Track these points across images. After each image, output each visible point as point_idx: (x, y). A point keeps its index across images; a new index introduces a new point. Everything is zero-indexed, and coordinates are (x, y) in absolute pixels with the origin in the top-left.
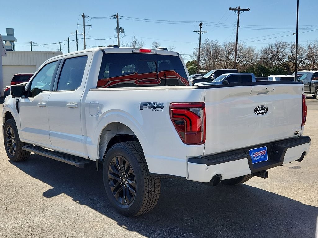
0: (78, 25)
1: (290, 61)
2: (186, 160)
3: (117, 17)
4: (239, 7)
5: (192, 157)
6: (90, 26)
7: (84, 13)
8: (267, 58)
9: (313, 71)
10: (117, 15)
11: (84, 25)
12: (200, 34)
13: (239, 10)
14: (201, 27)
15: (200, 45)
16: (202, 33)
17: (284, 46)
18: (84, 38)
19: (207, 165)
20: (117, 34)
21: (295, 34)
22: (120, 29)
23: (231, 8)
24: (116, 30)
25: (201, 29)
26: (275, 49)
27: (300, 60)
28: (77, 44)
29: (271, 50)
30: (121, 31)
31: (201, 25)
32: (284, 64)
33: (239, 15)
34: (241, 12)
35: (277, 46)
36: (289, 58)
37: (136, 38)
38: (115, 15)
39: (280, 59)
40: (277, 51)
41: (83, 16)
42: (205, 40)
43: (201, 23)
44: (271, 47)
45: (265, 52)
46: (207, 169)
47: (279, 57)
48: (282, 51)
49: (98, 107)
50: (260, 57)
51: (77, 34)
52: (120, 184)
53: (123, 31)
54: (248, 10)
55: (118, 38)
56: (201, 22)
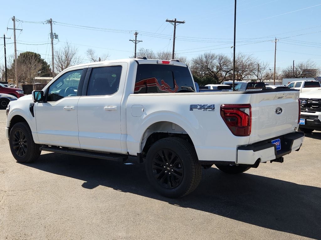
0: (8, 29)
1: (218, 72)
2: (236, 148)
3: (50, 22)
4: (175, 20)
5: (241, 146)
6: (21, 30)
7: (14, 17)
8: (197, 68)
9: (237, 81)
10: (50, 20)
11: (15, 29)
12: (136, 43)
13: (175, 22)
14: (136, 37)
15: (135, 53)
16: (137, 42)
17: (212, 57)
18: (15, 43)
19: (254, 151)
20: (50, 40)
21: (233, 48)
22: (54, 35)
23: (168, 20)
24: (50, 36)
25: (136, 38)
26: (204, 59)
27: (227, 70)
28: (5, 48)
29: (201, 61)
30: (54, 36)
31: (136, 34)
32: (213, 74)
33: (175, 27)
34: (177, 24)
35: (206, 57)
36: (217, 69)
37: (69, 44)
38: (48, 20)
39: (209, 69)
40: (207, 62)
41: (14, 20)
42: (140, 49)
43: (136, 33)
44: (201, 58)
45: (196, 62)
46: (254, 154)
47: (209, 67)
48: (211, 62)
49: (143, 109)
50: (192, 67)
51: (4, 38)
52: (164, 173)
53: (56, 37)
54: (183, 23)
55: (52, 44)
56: (136, 31)
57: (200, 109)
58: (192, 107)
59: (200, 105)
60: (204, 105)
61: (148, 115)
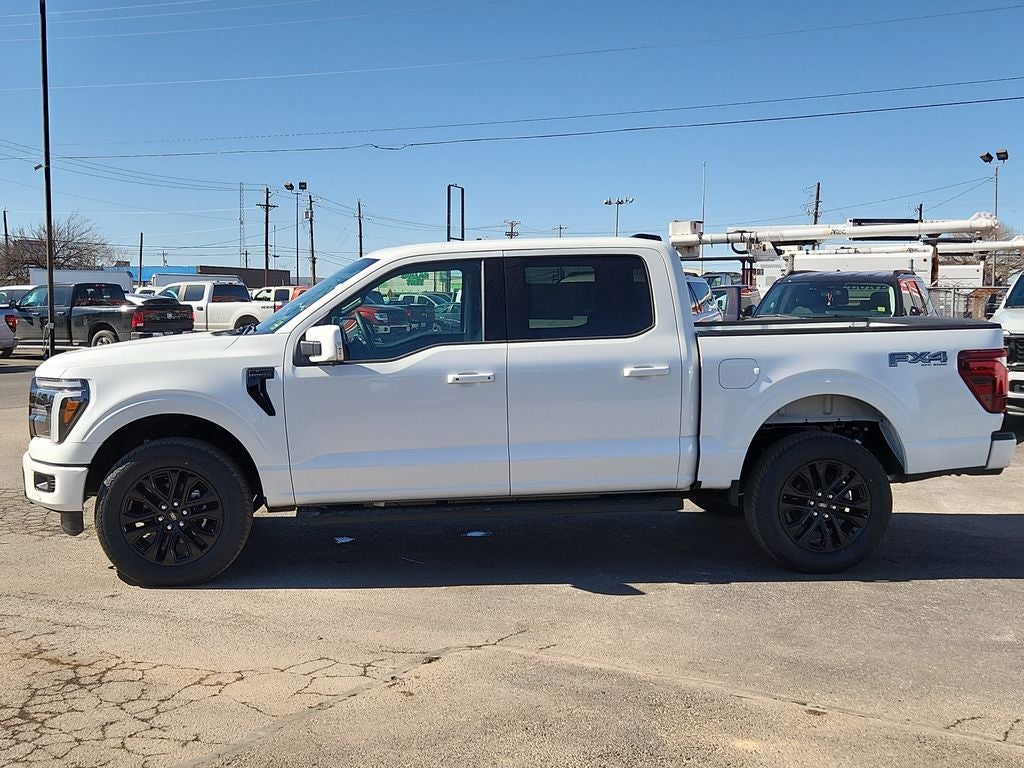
57: (914, 361)
58: (895, 358)
59: (914, 354)
60: (922, 354)
61: (774, 382)
